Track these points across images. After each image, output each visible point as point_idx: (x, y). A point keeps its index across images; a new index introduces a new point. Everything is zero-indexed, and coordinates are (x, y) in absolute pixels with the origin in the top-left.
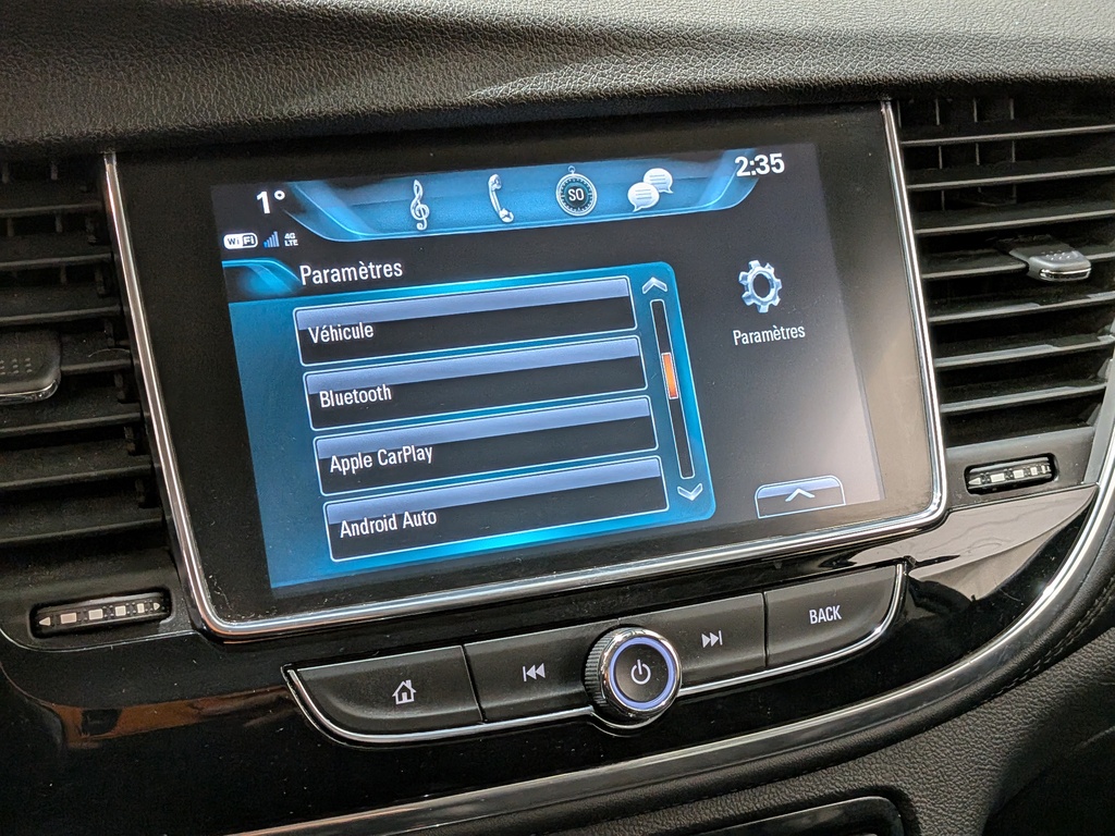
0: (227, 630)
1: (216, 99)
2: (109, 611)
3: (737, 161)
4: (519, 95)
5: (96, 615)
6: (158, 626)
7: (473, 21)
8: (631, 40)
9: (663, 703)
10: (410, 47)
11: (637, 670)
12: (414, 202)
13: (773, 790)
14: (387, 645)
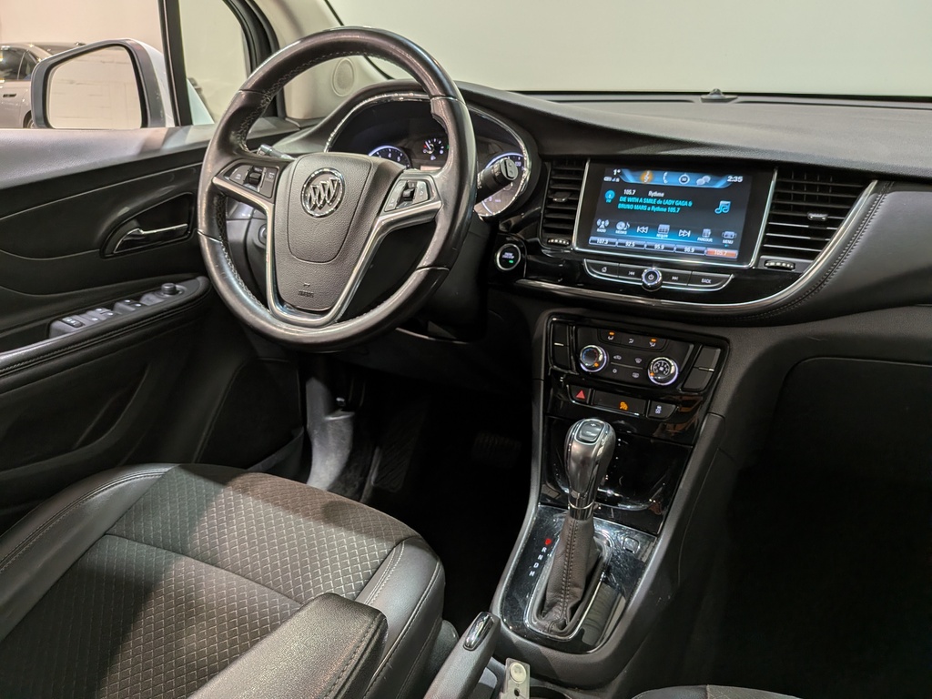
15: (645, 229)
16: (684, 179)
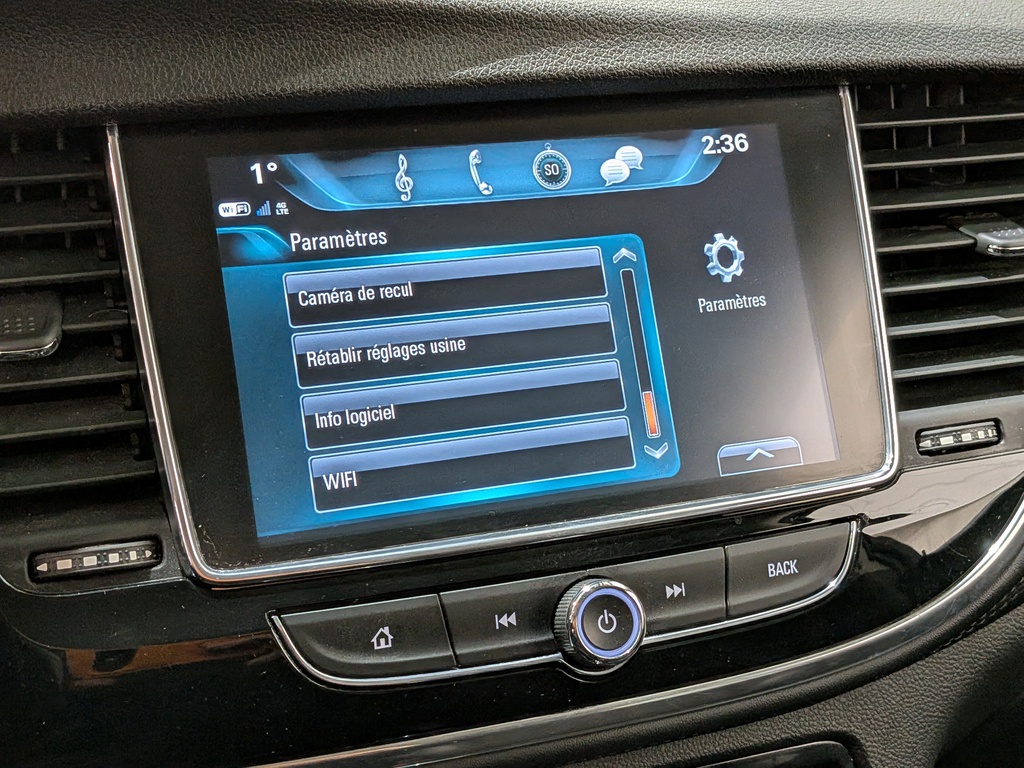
0: (214, 577)
1: (213, 75)
2: (102, 558)
3: (704, 139)
4: (498, 76)
5: (90, 562)
6: (150, 573)
7: (456, 6)
8: (604, 25)
9: (628, 652)
10: (396, 29)
11: (604, 619)
12: (399, 175)
13: (732, 734)
14: (368, 593)
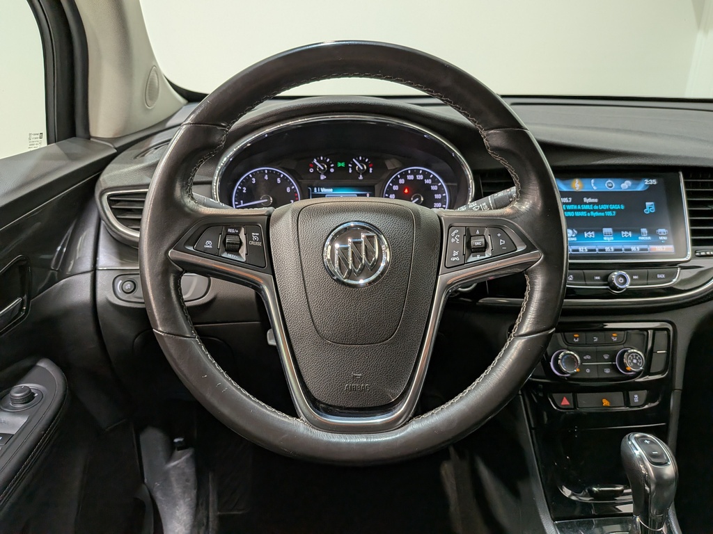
3: (645, 180)
12: (576, 184)
15: (592, 234)
16: (609, 185)
